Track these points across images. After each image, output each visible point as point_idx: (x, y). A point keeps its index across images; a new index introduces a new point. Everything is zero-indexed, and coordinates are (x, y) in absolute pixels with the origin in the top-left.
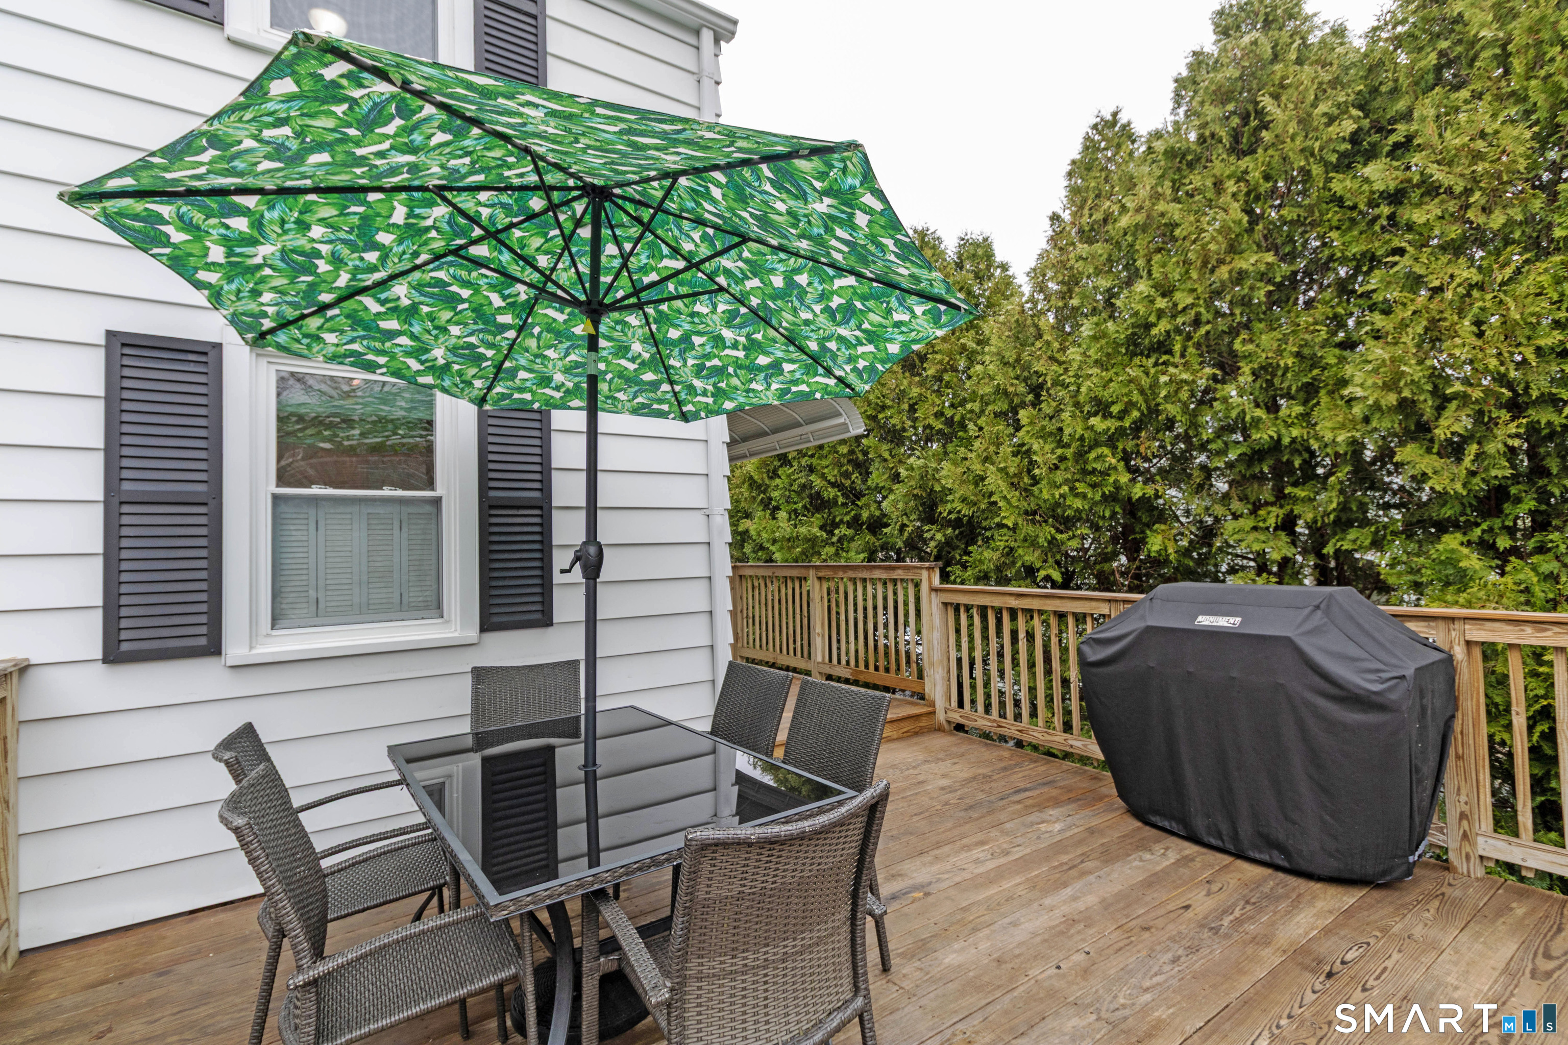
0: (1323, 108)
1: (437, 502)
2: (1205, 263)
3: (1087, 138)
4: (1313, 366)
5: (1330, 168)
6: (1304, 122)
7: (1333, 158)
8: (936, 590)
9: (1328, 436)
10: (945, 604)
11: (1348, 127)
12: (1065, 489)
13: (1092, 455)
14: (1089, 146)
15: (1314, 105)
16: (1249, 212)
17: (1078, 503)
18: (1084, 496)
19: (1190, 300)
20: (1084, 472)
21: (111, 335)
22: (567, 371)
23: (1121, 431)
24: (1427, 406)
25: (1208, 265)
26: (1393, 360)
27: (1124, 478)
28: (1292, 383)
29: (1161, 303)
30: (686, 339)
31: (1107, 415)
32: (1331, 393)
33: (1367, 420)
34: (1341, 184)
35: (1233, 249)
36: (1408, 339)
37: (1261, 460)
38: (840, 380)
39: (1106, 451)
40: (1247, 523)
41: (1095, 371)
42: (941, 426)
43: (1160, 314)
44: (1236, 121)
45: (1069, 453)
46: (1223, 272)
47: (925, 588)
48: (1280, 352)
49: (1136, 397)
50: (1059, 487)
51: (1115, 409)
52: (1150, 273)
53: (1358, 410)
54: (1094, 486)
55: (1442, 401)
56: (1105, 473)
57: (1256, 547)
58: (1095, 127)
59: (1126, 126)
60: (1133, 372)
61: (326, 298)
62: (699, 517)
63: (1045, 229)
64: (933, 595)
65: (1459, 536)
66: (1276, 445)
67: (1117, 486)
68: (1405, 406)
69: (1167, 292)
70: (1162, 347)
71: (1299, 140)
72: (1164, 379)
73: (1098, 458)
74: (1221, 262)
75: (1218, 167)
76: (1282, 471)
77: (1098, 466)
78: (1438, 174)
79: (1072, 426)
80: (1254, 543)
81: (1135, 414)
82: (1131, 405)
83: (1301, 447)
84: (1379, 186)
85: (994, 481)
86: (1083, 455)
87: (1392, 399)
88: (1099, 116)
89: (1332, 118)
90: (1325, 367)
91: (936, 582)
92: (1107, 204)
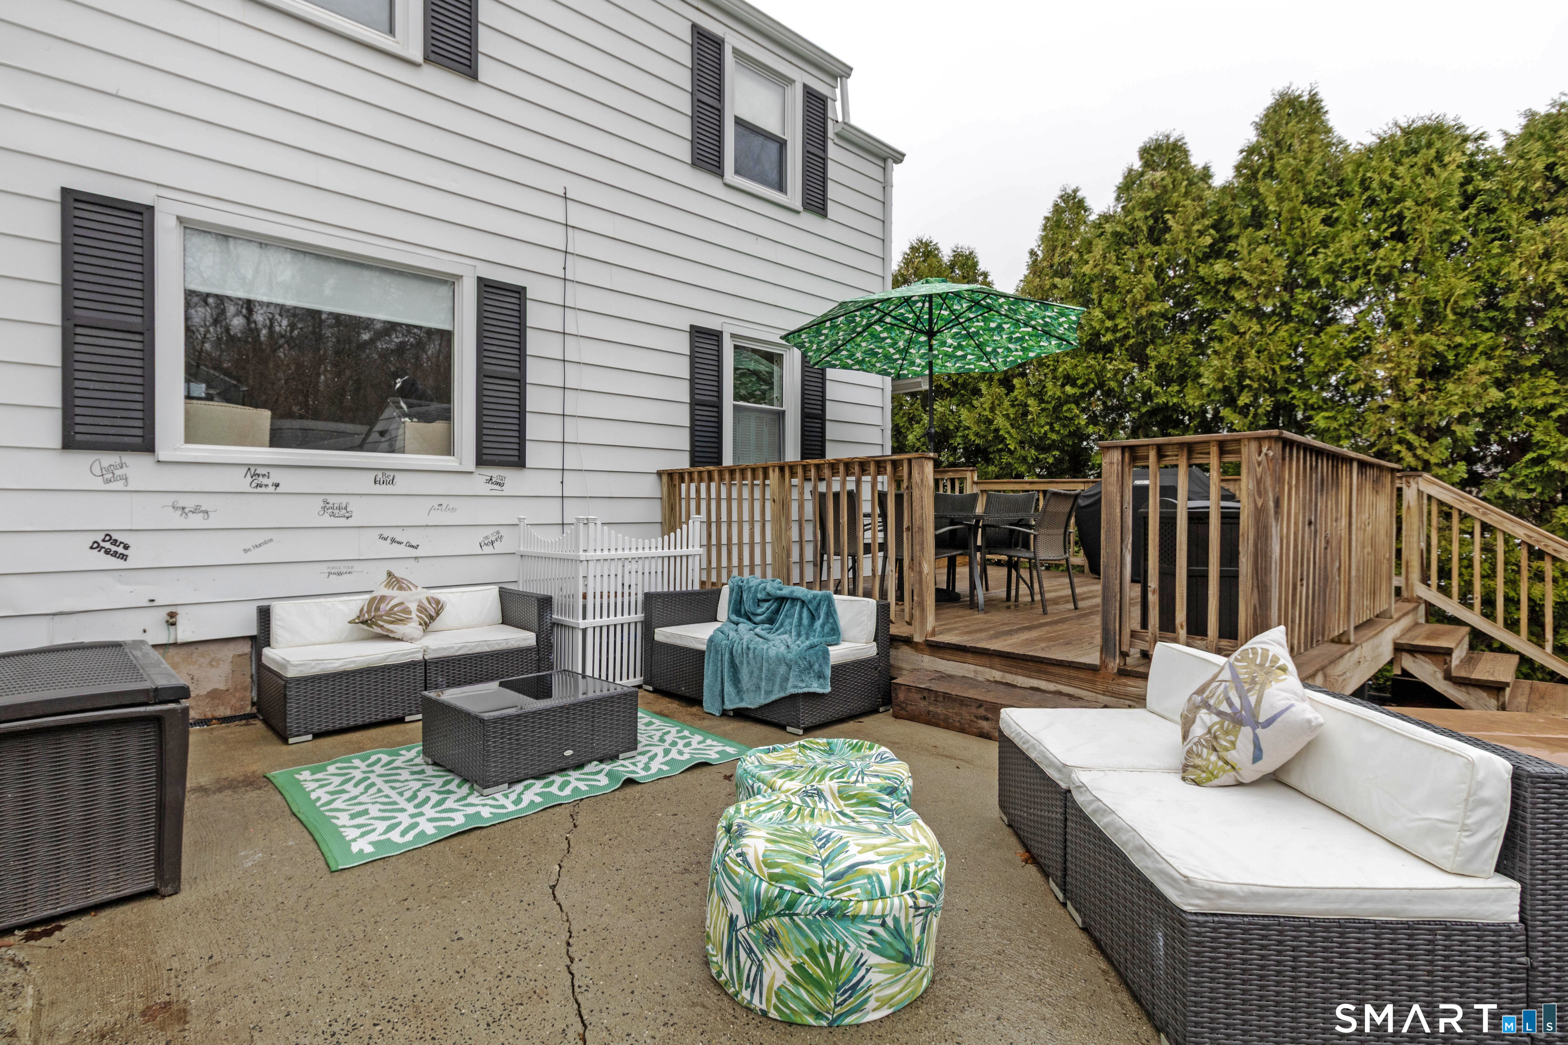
0: (1195, 228)
1: (784, 412)
2: (1134, 305)
3: (1056, 205)
4: (1186, 365)
5: (1198, 260)
6: (1188, 233)
7: (1200, 255)
8: (976, 483)
9: (1191, 403)
10: (982, 490)
11: (1208, 240)
12: (1047, 428)
13: (1065, 408)
14: (1057, 209)
15: (1193, 224)
17: (1054, 437)
18: (1058, 432)
19: (1124, 324)
20: (1058, 419)
21: (692, 326)
22: (921, 357)
23: (1083, 396)
24: (1235, 390)
25: (1136, 306)
26: (1222, 366)
28: (1174, 373)
29: (1109, 324)
30: (994, 350)
31: (1074, 385)
32: (1193, 381)
33: (1209, 395)
34: (1203, 270)
35: (1149, 298)
36: (1229, 357)
37: (1156, 415)
38: (992, 364)
39: (1073, 406)
42: (948, 386)
43: (1107, 329)
44: (1151, 222)
45: (1050, 407)
46: (1143, 311)
47: (969, 481)
48: (1169, 357)
49: (1093, 376)
51: (1079, 382)
52: (1100, 303)
53: (1205, 390)
54: (1064, 426)
55: (1242, 388)
56: (1072, 419)
58: (1061, 197)
59: (1081, 201)
60: (1092, 362)
61: (859, 329)
62: (878, 430)
63: (1026, 259)
64: (975, 487)
68: (1226, 389)
69: (1111, 316)
71: (1184, 244)
72: (1109, 367)
73: (1069, 410)
74: (1142, 305)
75: (1141, 248)
77: (1068, 415)
78: (1246, 276)
79: (1052, 390)
81: (1092, 386)
82: (1089, 380)
83: (1177, 408)
84: (1221, 277)
85: (1000, 422)
86: (1057, 408)
87: (1220, 386)
88: (1065, 190)
89: (1201, 233)
90: (1191, 367)
91: (976, 479)
92: (1071, 253)
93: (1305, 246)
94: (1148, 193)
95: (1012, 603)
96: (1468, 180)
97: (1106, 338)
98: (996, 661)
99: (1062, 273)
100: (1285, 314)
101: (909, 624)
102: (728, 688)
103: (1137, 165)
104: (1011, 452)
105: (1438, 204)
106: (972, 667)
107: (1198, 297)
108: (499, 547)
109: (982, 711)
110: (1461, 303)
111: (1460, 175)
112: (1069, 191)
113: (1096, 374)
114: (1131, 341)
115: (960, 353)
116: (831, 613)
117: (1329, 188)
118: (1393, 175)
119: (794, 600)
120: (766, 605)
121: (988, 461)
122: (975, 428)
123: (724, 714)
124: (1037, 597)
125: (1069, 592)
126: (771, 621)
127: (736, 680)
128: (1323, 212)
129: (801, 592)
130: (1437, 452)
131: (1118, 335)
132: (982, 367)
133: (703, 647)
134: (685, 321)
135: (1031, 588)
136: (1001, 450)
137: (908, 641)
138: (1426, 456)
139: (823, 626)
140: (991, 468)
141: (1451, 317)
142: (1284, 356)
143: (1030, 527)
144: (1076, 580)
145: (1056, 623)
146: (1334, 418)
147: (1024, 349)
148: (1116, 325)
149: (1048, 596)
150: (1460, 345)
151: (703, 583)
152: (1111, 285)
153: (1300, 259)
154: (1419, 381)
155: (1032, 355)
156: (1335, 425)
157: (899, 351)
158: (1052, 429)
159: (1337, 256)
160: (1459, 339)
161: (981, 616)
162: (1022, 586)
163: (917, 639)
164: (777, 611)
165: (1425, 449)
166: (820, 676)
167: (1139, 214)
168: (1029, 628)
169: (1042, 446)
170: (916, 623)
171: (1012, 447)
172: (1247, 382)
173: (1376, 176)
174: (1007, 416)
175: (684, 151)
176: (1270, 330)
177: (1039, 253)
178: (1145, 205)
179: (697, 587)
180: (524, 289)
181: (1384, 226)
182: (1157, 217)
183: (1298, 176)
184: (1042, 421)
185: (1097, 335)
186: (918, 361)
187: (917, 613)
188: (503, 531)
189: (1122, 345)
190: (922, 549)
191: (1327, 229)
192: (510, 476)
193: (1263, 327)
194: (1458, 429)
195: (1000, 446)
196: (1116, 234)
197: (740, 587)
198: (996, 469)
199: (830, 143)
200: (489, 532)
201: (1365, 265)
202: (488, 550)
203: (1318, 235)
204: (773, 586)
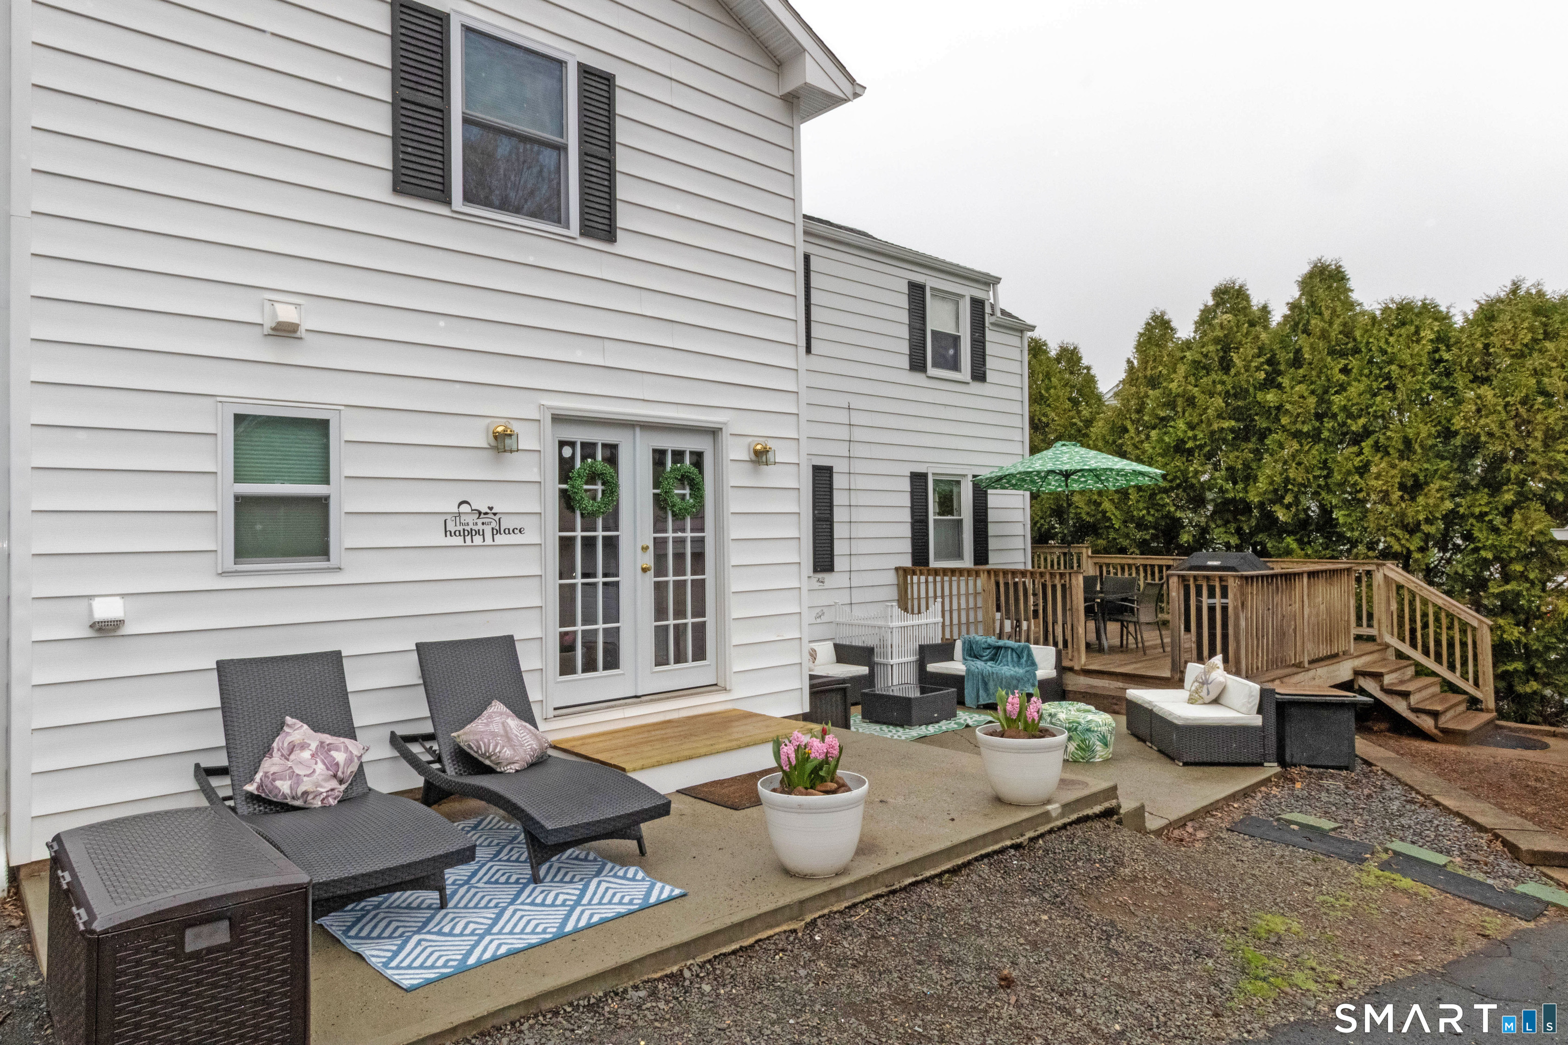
0: (1253, 364)
1: (961, 520)
2: (1208, 422)
3: (1148, 324)
5: (1256, 388)
6: (1248, 368)
7: (1258, 385)
8: (1090, 557)
9: (1252, 499)
10: (1095, 564)
11: (1263, 375)
12: (1144, 512)
14: (1149, 327)
15: (1251, 361)
16: (1226, 402)
17: (1151, 519)
18: (1153, 515)
19: (1202, 436)
20: (1153, 505)
21: (911, 473)
24: (1282, 492)
25: (1210, 422)
26: (1272, 474)
27: (1173, 509)
29: (1190, 434)
33: (1264, 494)
34: (1260, 396)
35: (1219, 417)
40: (1222, 529)
41: (1160, 458)
43: (1189, 438)
44: (1221, 355)
46: (1216, 427)
47: (1085, 555)
50: (1141, 510)
51: (1169, 478)
54: (1158, 511)
55: (1287, 490)
56: (1164, 506)
57: (1226, 540)
58: (1152, 317)
59: (1168, 324)
64: (1089, 560)
65: (1293, 537)
66: (1234, 499)
67: (1169, 512)
68: (1275, 491)
69: (1192, 427)
70: (1190, 452)
71: (1245, 376)
73: (1162, 498)
74: (1215, 422)
75: (1214, 375)
76: (1236, 513)
77: (1161, 503)
78: (1288, 406)
80: (1225, 538)
81: (1178, 481)
82: (1176, 477)
83: (1243, 500)
84: (1272, 404)
86: (1153, 496)
87: (1271, 488)
88: (1154, 313)
89: (1258, 369)
90: (1252, 469)
91: (1090, 553)
92: (1160, 368)
93: (1329, 387)
94: (1219, 333)
95: (1124, 649)
96: (1437, 350)
97: (1190, 444)
98: (1120, 678)
99: (1153, 383)
100: (1316, 436)
101: (1071, 660)
102: (981, 692)
103: (1211, 302)
104: (1116, 530)
105: (1412, 370)
106: (1107, 681)
107: (1256, 418)
108: (824, 619)
109: (1114, 701)
110: (1425, 442)
111: (1429, 347)
112: (1158, 314)
113: (1182, 473)
114: (1208, 448)
115: (1083, 479)
116: (1030, 655)
117: (1347, 344)
118: (1387, 342)
119: (1006, 648)
120: (988, 651)
121: (1098, 535)
122: (1086, 509)
123: (978, 707)
124: (1140, 645)
125: (1159, 641)
126: (992, 659)
127: (986, 689)
128: (1343, 362)
129: (1011, 643)
130: (1414, 543)
131: (1198, 443)
132: (1098, 488)
133: (964, 673)
134: (907, 470)
135: (1136, 639)
136: (1108, 527)
137: (1071, 669)
138: (1408, 545)
139: (1026, 661)
140: (1100, 542)
141: (1419, 451)
142: (1316, 469)
143: (1132, 601)
144: (1163, 632)
145: (1151, 660)
146: (1349, 515)
147: (1127, 480)
148: (1196, 436)
149: (1146, 644)
150: (1427, 469)
151: (942, 639)
152: (1191, 401)
153: (1326, 397)
154: (1401, 493)
155: (1132, 483)
156: (1350, 520)
157: (1041, 478)
158: (1149, 513)
159: (1349, 400)
160: (1426, 466)
161: (1106, 657)
162: (1130, 637)
163: (1077, 668)
164: (996, 654)
165: (1407, 540)
166: (1033, 685)
167: (1212, 348)
168: (1135, 663)
169: (1141, 525)
170: (1076, 660)
171: (1117, 526)
172: (1290, 487)
173: (1376, 342)
174: (1112, 500)
175: (905, 362)
176: (1307, 448)
177: (1135, 362)
178: (1217, 341)
179: (940, 642)
180: (832, 467)
181: (1380, 380)
182: (1226, 349)
183: (1324, 335)
184: (1141, 505)
185: (1183, 442)
186: (1053, 483)
187: (1076, 654)
188: (825, 610)
189: (1201, 450)
190: (1078, 621)
191: (1343, 377)
192: (826, 576)
193: (1301, 445)
194: (1425, 528)
195: (1107, 524)
196: (1194, 362)
197: (970, 642)
198: (1104, 542)
199: (987, 329)
200: (818, 610)
201: (1367, 408)
202: (819, 621)
203: (1338, 381)
204: (992, 640)
